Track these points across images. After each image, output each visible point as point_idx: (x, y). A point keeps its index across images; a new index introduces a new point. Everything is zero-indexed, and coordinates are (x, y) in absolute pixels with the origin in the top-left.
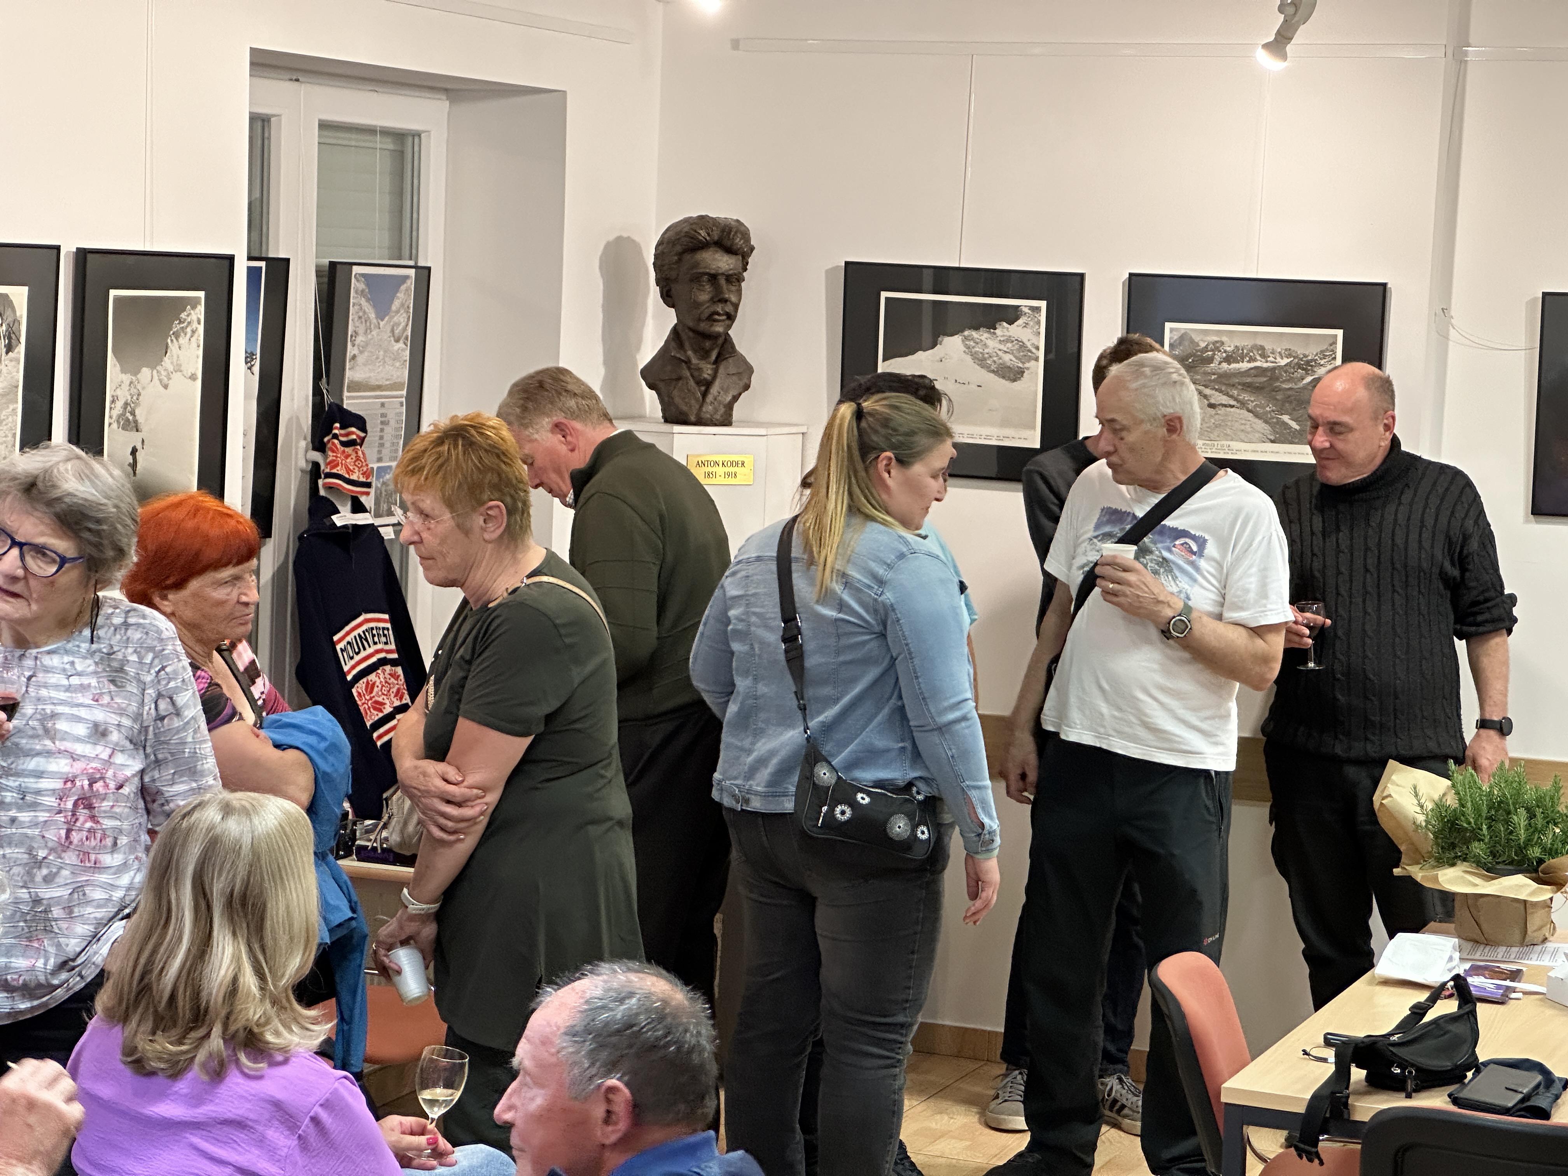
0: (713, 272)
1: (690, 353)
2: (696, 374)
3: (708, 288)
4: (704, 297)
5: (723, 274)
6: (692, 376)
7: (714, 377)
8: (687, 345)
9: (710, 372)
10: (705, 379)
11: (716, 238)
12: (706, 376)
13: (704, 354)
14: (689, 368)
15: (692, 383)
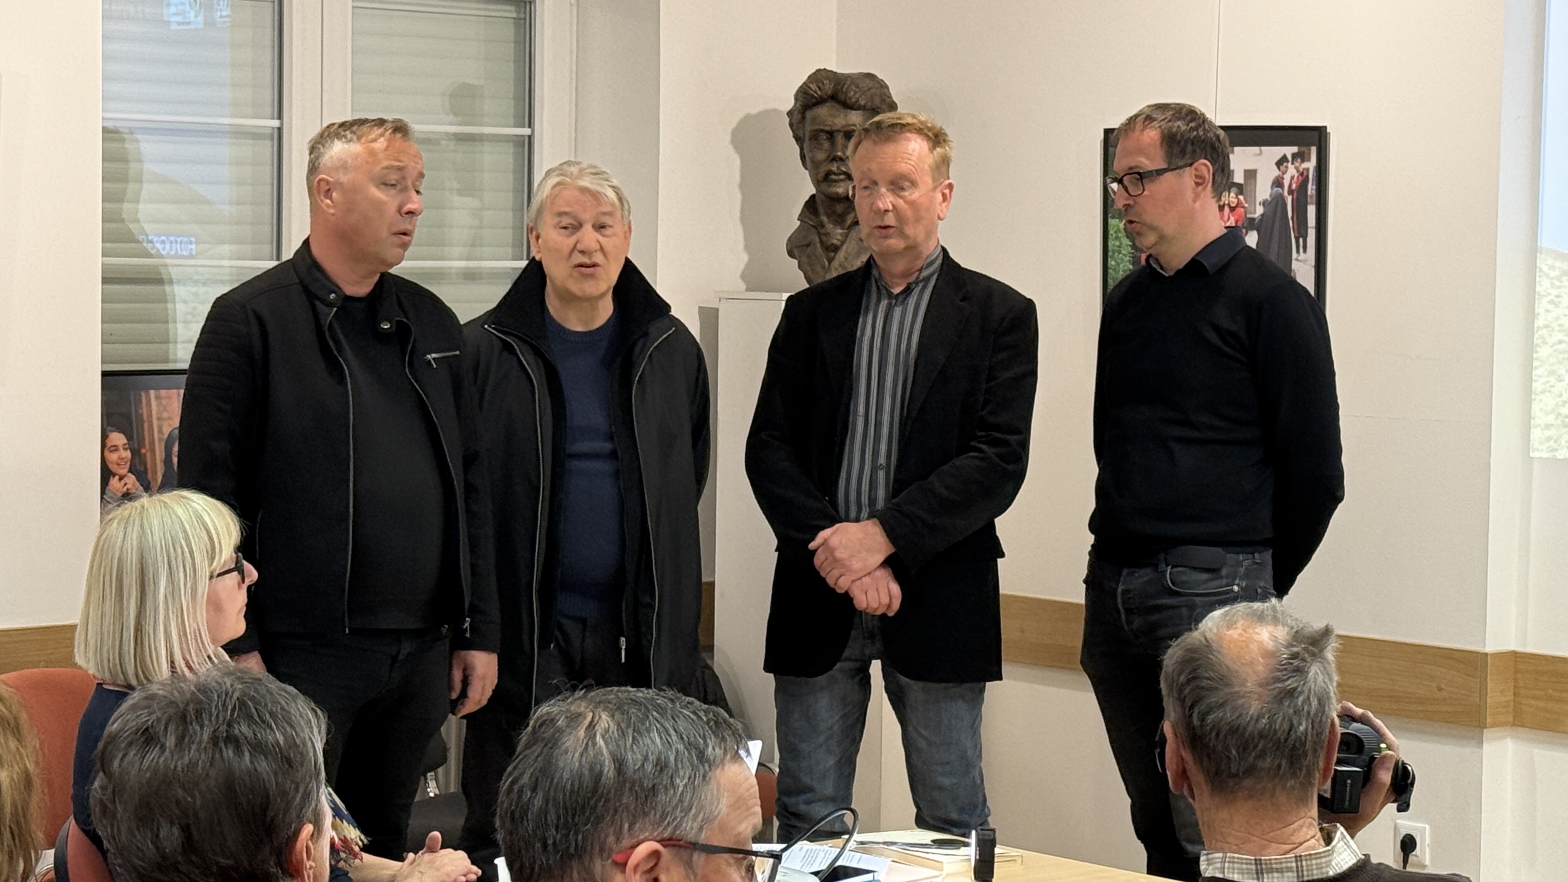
0: (828, 128)
1: (824, 219)
2: (824, 238)
3: (826, 145)
4: (821, 156)
5: (839, 131)
6: (821, 241)
7: (843, 243)
8: (821, 210)
9: (839, 237)
10: (833, 244)
11: (830, 92)
12: (835, 242)
13: (839, 220)
14: (819, 234)
15: (819, 249)
